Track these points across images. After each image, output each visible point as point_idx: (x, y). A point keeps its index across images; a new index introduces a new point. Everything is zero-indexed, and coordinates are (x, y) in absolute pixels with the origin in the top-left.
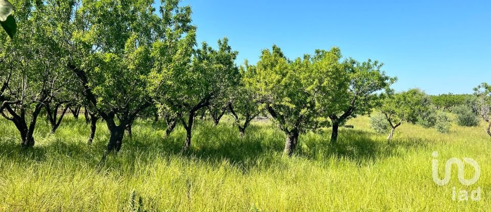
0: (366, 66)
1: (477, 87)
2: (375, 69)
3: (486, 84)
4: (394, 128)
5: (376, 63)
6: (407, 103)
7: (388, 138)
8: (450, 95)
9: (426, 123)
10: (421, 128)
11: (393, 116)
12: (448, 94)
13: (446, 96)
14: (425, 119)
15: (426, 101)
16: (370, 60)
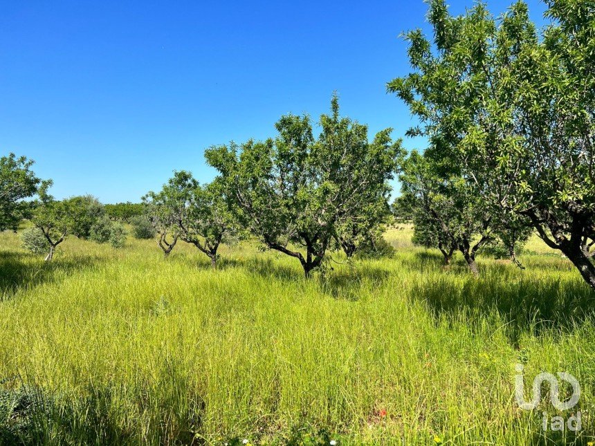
0: (7, 163)
1: (144, 196)
2: (22, 167)
3: (153, 193)
4: (54, 246)
5: (23, 159)
6: (70, 213)
7: (46, 260)
8: (129, 204)
9: (100, 237)
10: (94, 243)
11: (53, 230)
12: (126, 203)
13: (124, 205)
14: (98, 232)
15: (99, 211)
16: (13, 155)
